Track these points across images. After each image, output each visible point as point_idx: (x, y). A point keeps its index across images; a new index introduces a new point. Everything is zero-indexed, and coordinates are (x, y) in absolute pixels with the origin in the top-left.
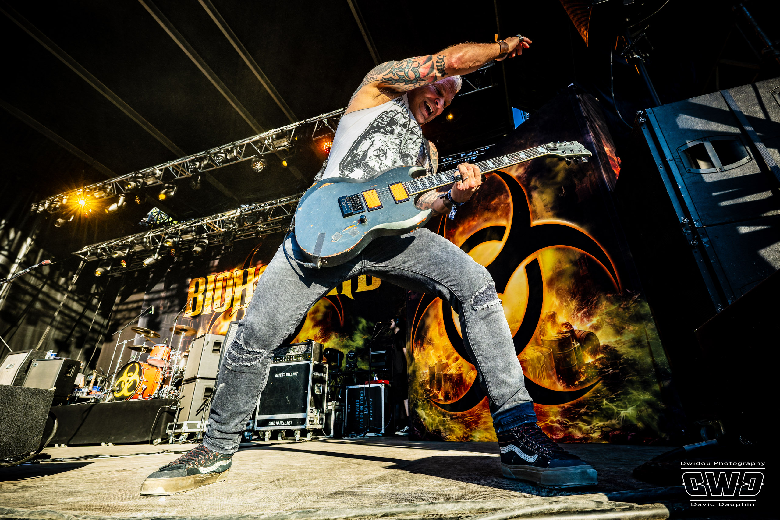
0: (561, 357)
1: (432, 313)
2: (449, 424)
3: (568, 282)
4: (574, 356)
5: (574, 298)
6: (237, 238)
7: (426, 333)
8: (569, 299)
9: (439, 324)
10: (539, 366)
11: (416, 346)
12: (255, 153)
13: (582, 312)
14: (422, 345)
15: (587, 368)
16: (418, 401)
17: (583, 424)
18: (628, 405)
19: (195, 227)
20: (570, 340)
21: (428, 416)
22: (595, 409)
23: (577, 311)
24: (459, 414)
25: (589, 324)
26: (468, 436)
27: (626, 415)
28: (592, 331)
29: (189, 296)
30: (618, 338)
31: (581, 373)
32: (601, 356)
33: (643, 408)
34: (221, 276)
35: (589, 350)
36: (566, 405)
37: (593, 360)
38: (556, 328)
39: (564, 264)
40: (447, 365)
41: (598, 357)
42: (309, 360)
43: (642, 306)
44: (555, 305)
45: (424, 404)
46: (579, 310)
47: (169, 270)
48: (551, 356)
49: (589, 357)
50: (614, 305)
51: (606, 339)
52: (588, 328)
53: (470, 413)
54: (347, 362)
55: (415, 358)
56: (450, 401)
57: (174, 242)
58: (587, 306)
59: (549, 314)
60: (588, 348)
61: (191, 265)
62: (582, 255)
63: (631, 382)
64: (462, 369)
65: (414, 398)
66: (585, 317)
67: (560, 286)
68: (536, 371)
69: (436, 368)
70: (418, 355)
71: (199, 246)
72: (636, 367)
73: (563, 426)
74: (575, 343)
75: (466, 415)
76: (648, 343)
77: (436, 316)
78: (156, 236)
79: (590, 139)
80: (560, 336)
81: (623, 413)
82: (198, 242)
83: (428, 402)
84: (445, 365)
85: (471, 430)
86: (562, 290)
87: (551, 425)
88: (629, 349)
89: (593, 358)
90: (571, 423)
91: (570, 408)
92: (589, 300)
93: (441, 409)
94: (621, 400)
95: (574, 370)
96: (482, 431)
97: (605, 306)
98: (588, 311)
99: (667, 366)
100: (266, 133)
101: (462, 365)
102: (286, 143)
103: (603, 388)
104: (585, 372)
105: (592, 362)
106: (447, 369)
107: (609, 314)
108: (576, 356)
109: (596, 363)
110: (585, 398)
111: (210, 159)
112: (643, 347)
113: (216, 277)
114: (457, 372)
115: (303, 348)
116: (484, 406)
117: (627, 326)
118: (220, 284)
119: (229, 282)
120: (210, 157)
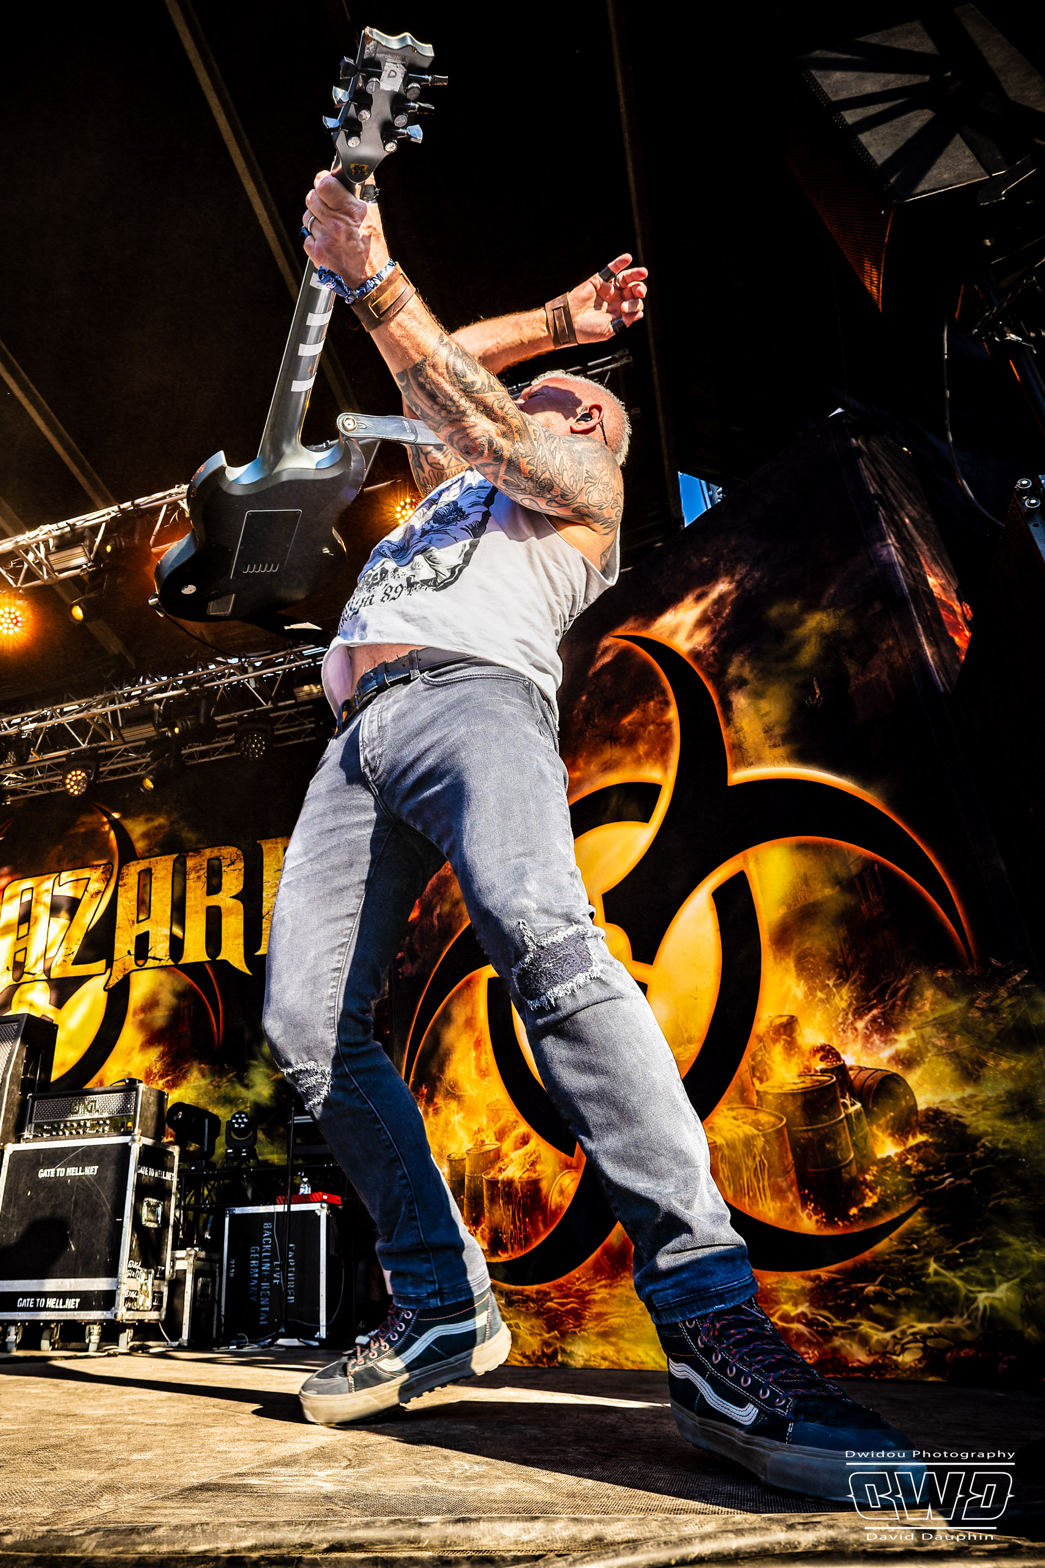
0: (810, 1139)
1: (459, 1014)
3: (827, 937)
4: (846, 1138)
5: (846, 981)
7: (442, 1065)
8: (831, 983)
9: (478, 1044)
10: (750, 1163)
13: (868, 1017)
14: (430, 1099)
15: (883, 1171)
17: (872, 1327)
18: (998, 1277)
20: (835, 1092)
22: (907, 1284)
23: (853, 1015)
24: (531, 1289)
25: (887, 1052)
26: (555, 1353)
27: (990, 1305)
28: (894, 1071)
30: (969, 1091)
31: (867, 1186)
32: (921, 1138)
35: (887, 1122)
36: (823, 1273)
37: (899, 1150)
38: (795, 1060)
39: (819, 888)
40: (498, 1155)
41: (912, 1142)
42: (128, 1132)
44: (795, 997)
46: (859, 1013)
48: (783, 1135)
49: (888, 1141)
50: (955, 999)
51: (935, 1093)
52: (885, 1061)
53: (560, 1288)
54: (229, 1143)
56: (506, 1255)
58: (881, 1000)
59: (778, 1021)
60: (885, 1116)
62: (868, 865)
66: (876, 1031)
67: (807, 945)
68: (741, 1178)
69: (468, 1163)
73: (817, 1331)
74: (848, 1102)
75: (549, 1293)
77: (470, 1024)
79: (889, 553)
80: (808, 1082)
81: (983, 1298)
84: (492, 1154)
85: (563, 1335)
86: (813, 956)
87: (784, 1329)
88: (997, 1122)
89: (897, 1144)
90: (838, 1324)
91: (834, 1280)
92: (887, 986)
94: (975, 1263)
95: (846, 1176)
96: (593, 1338)
97: (930, 1003)
98: (883, 1015)
101: (539, 1156)
102: (82, 561)
103: (928, 1228)
104: (878, 1181)
105: (896, 1154)
106: (497, 1167)
107: (942, 1024)
108: (851, 1136)
109: (907, 1159)
110: (881, 1254)
112: (1036, 1116)
114: (525, 1176)
115: (115, 1101)
116: (598, 1270)
117: (994, 1058)
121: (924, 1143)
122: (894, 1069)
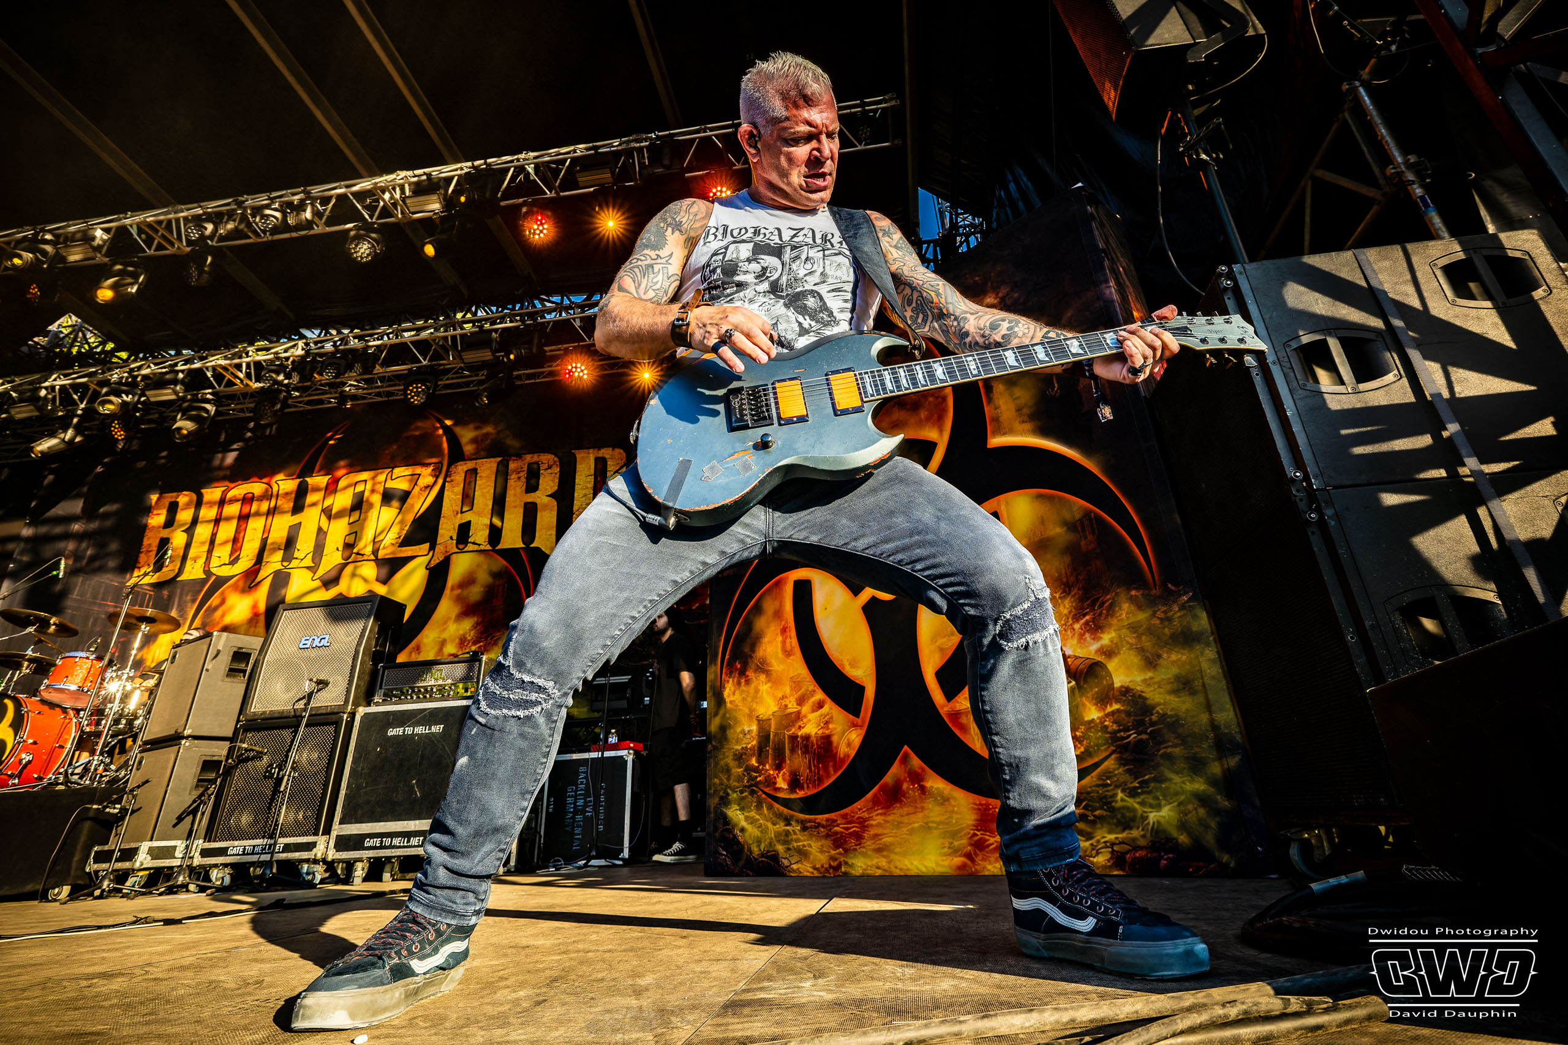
1: (769, 606)
2: (798, 840)
3: (1057, 564)
5: (1068, 594)
6: (289, 406)
7: (754, 646)
9: (784, 630)
11: (730, 674)
12: (358, 217)
13: (1083, 621)
14: (743, 673)
15: (1089, 729)
16: (729, 791)
18: (1163, 802)
19: (183, 371)
21: (751, 823)
22: (1101, 808)
23: (1073, 620)
24: (821, 818)
25: (1095, 646)
26: (839, 866)
27: (1158, 821)
29: (148, 533)
30: (1150, 674)
32: (1116, 706)
33: (1190, 807)
34: (239, 490)
35: (1093, 695)
37: (1101, 714)
39: (1051, 527)
40: (798, 716)
41: (1109, 709)
43: (1196, 617)
45: (743, 798)
46: (1076, 619)
47: (99, 469)
49: (1093, 708)
50: (1143, 610)
51: (1127, 676)
52: (1094, 652)
53: (844, 816)
55: (728, 700)
56: (802, 792)
57: (124, 403)
58: (1092, 610)
60: (1092, 691)
61: (163, 461)
62: (1087, 514)
63: (1169, 757)
64: (831, 726)
65: (721, 784)
66: (1088, 631)
69: (773, 722)
70: (734, 694)
71: (190, 419)
72: (1180, 730)
75: (836, 821)
76: (1204, 685)
77: (778, 614)
78: (74, 386)
79: (1111, 293)
81: (1153, 816)
82: (187, 407)
83: (753, 793)
84: (793, 715)
85: (846, 851)
88: (1168, 696)
89: (1100, 711)
92: (1098, 599)
93: (781, 808)
94: (1149, 793)
96: (870, 853)
97: (1126, 612)
98: (1094, 620)
99: (1234, 729)
100: (390, 177)
101: (831, 718)
102: (436, 207)
103: (1118, 769)
104: (1084, 737)
105: (1098, 719)
106: (797, 725)
107: (1134, 628)
109: (1105, 721)
111: (244, 219)
112: (1193, 693)
113: (224, 493)
114: (820, 732)
115: (460, 670)
116: (876, 802)
117: (1167, 652)
118: (233, 510)
119: (259, 506)
120: (244, 215)
121: (1118, 710)
122: (1099, 658)
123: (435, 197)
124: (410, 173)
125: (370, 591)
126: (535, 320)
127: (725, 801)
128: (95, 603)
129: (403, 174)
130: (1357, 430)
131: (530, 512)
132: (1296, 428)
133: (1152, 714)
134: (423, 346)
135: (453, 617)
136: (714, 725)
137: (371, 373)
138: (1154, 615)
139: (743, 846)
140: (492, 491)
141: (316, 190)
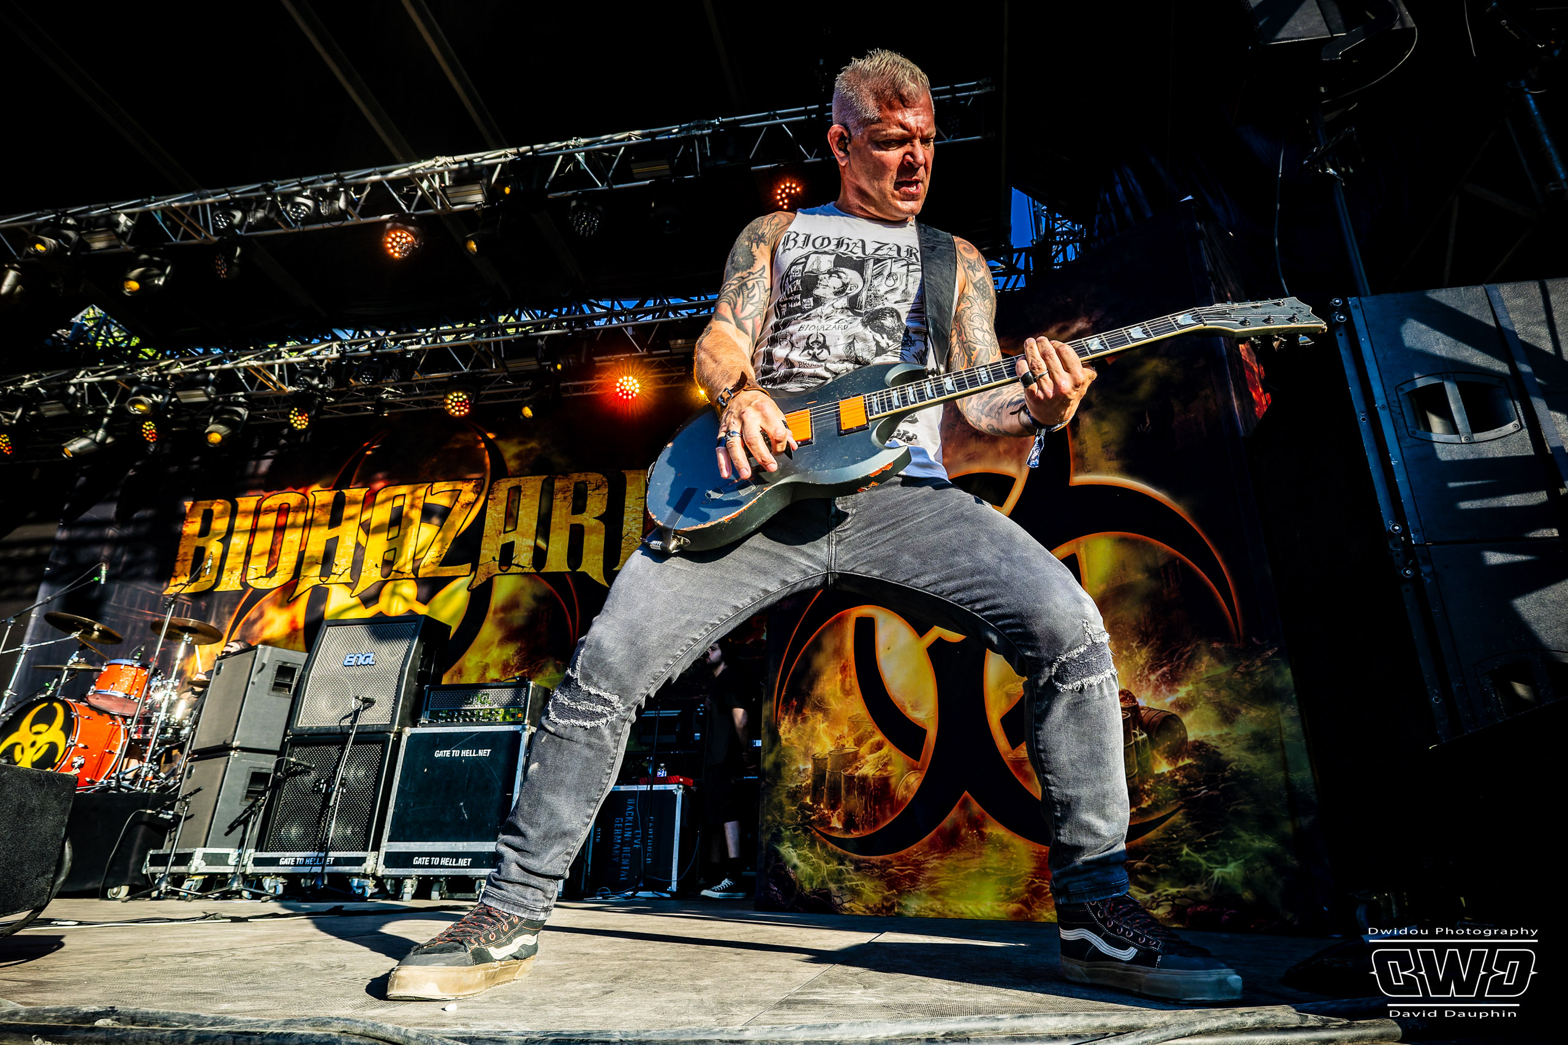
1: (829, 643)
2: (851, 880)
3: (1135, 610)
4: (1133, 758)
5: (1146, 644)
6: (325, 413)
7: (812, 683)
8: (1134, 645)
9: (844, 669)
11: (786, 712)
12: (394, 207)
13: (1159, 672)
14: (799, 710)
15: (1158, 783)
16: (782, 828)
17: (1136, 890)
18: (1230, 859)
19: (213, 371)
21: (804, 861)
22: (1165, 862)
23: (1149, 670)
24: (875, 859)
25: (1170, 699)
26: (892, 907)
27: (1223, 878)
29: (183, 542)
30: (1226, 730)
31: (1144, 793)
32: (1187, 761)
33: (1257, 865)
34: (274, 500)
35: (1164, 749)
37: (1171, 769)
39: (1133, 573)
40: (855, 757)
41: (1181, 764)
43: (1279, 673)
45: (796, 836)
46: (1153, 669)
47: (131, 473)
49: (1164, 762)
50: (1225, 664)
51: (1203, 731)
52: (1168, 705)
53: (901, 858)
55: (783, 737)
56: (857, 833)
57: (155, 404)
58: (1170, 661)
60: (1163, 744)
61: (195, 466)
62: (1171, 560)
63: (1239, 814)
64: (889, 768)
65: (774, 821)
66: (1164, 683)
67: (1119, 615)
69: (829, 761)
70: (789, 732)
71: (222, 423)
72: (1253, 788)
74: (1138, 733)
75: (891, 862)
76: (1282, 744)
77: (839, 652)
78: (105, 385)
81: (1218, 872)
82: (219, 410)
83: (806, 831)
84: (851, 755)
85: (900, 893)
86: (1123, 624)
88: (1244, 754)
89: (1171, 765)
92: (1176, 650)
93: (835, 847)
94: (1216, 849)
96: (924, 895)
97: (1206, 665)
98: (1171, 671)
99: (1311, 789)
100: (429, 163)
101: (890, 760)
102: (478, 198)
103: (1185, 824)
104: (1153, 790)
105: (1169, 772)
106: (854, 766)
107: (1213, 682)
108: (1137, 757)
109: (1176, 775)
110: (1148, 840)
111: (273, 204)
112: (1270, 750)
113: (260, 503)
114: (878, 774)
115: (506, 695)
116: (933, 845)
117: (1246, 708)
118: (268, 520)
119: (295, 518)
120: (273, 201)
121: (1189, 764)
122: (1174, 711)
123: (477, 187)
124: (449, 159)
125: (410, 611)
126: (584, 327)
127: (778, 838)
128: (132, 611)
129: (442, 160)
130: (1466, 483)
131: (577, 535)
132: (1400, 478)
133: (1225, 770)
134: (464, 351)
135: (496, 641)
136: (768, 761)
137: (409, 380)
138: (1235, 669)
139: (795, 884)
140: (537, 511)
141: (349, 176)
